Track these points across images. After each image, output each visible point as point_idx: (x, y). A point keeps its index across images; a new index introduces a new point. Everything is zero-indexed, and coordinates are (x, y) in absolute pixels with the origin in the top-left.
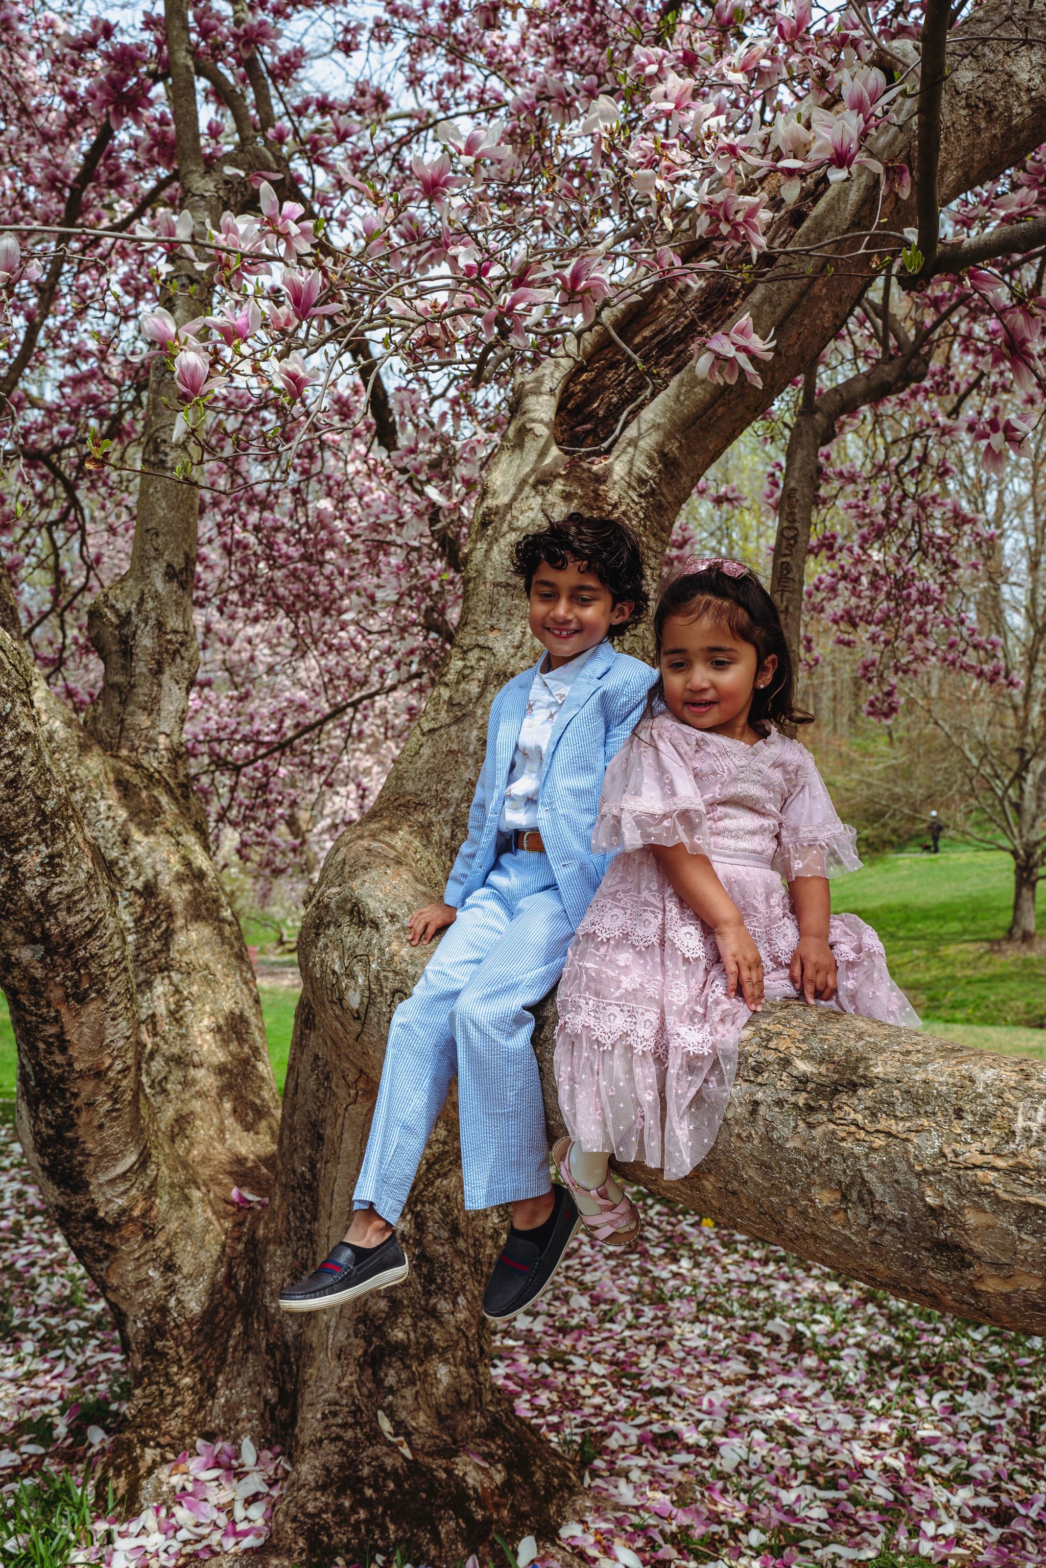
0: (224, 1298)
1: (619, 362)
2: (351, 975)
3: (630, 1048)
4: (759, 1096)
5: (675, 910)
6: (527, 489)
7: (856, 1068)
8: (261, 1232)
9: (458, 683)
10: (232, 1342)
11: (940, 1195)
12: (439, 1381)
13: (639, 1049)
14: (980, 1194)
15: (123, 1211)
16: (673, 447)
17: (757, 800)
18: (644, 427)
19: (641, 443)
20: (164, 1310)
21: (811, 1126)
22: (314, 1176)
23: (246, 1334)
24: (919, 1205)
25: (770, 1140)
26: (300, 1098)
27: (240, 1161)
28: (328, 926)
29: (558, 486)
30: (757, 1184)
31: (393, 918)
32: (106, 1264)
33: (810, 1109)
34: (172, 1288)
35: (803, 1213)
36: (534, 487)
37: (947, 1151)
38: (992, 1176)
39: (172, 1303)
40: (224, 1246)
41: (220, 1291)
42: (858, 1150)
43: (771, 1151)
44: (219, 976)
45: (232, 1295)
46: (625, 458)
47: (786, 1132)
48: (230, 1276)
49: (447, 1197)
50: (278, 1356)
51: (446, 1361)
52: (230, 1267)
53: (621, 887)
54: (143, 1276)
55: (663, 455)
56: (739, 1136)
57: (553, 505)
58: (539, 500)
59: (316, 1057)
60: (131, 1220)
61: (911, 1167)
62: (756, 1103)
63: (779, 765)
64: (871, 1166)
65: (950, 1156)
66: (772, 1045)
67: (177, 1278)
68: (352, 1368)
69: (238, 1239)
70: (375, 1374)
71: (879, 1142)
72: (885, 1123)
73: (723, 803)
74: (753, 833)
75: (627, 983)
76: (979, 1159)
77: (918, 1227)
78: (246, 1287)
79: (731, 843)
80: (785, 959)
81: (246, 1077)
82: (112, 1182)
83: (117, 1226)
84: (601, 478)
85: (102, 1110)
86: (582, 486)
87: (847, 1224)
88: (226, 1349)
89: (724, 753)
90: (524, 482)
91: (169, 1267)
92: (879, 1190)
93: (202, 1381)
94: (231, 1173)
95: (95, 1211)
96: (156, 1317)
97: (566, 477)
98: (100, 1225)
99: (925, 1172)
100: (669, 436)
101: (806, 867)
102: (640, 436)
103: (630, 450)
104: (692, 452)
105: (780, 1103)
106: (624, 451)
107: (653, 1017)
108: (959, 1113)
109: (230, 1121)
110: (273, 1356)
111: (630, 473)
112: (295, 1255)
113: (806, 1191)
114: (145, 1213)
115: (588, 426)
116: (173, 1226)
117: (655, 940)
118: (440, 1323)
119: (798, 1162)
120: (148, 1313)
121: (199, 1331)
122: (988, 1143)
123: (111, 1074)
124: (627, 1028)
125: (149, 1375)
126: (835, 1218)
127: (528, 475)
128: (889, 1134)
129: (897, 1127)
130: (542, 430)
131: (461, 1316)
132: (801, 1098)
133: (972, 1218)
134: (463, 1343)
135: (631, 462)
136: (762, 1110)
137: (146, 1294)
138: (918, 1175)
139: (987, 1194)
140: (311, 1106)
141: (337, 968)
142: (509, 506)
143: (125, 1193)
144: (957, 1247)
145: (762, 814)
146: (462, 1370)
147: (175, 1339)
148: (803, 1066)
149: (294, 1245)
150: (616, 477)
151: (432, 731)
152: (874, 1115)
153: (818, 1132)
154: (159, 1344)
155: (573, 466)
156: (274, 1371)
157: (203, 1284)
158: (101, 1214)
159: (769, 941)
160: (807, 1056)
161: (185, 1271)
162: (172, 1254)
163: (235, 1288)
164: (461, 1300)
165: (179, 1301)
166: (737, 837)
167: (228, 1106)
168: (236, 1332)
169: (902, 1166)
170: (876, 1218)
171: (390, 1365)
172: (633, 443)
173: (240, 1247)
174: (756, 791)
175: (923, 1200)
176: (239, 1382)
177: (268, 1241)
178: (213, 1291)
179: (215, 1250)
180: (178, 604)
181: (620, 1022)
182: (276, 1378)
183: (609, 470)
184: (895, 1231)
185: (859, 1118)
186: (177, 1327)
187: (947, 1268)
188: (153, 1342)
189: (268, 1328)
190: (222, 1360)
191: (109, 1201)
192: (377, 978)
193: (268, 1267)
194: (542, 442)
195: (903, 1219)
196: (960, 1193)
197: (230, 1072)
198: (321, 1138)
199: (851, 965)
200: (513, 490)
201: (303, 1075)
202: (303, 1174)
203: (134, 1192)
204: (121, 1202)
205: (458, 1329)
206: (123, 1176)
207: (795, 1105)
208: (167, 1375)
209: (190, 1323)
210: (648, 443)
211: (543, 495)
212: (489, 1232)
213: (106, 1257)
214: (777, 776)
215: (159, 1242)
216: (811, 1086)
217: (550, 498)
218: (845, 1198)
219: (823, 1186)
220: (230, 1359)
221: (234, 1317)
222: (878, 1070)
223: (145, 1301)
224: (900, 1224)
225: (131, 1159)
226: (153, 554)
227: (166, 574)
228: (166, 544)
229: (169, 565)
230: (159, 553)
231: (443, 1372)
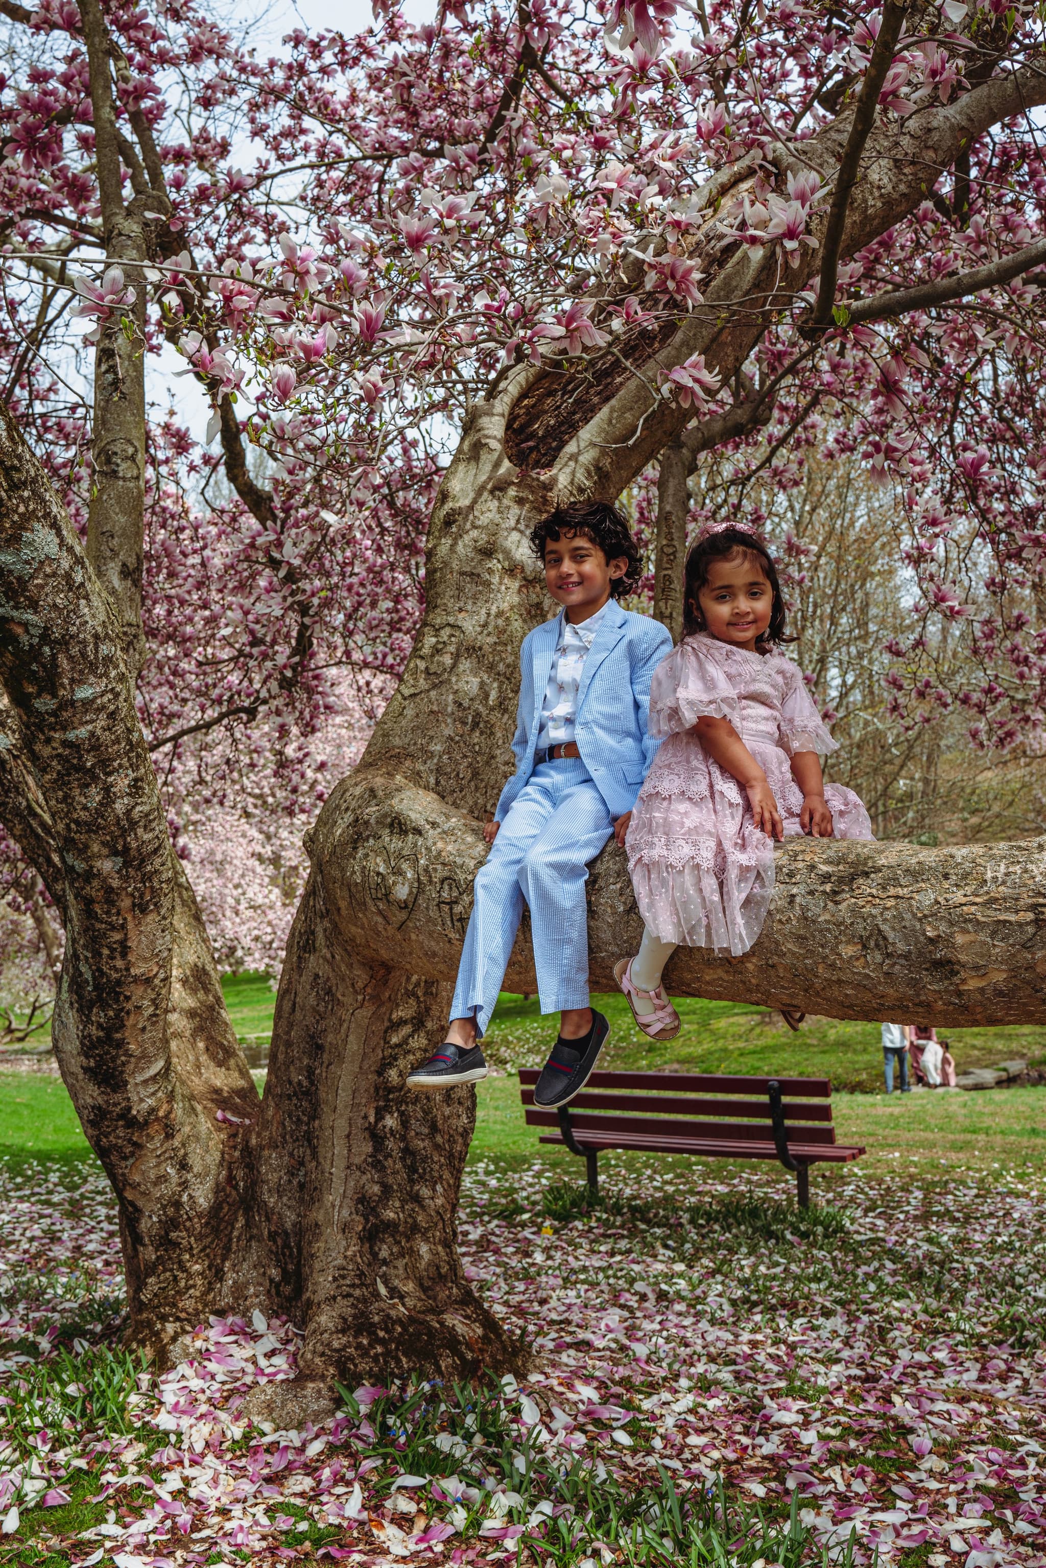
0: (228, 1196)
1: (556, 391)
2: (398, 872)
3: (697, 866)
4: (795, 891)
5: (718, 773)
6: (486, 494)
7: (865, 864)
8: (254, 1141)
9: (433, 656)
10: (235, 1233)
11: (937, 929)
12: (421, 1257)
13: (705, 866)
14: (965, 921)
15: (153, 1110)
16: (606, 463)
17: (767, 696)
18: (582, 445)
19: (581, 458)
20: (178, 1205)
21: (837, 903)
22: (312, 1083)
23: (248, 1225)
24: (922, 938)
25: (806, 919)
26: (298, 1015)
28: (367, 840)
29: (512, 492)
30: (794, 954)
31: (434, 825)
32: (131, 1161)
33: (835, 893)
34: (184, 1185)
35: (832, 966)
36: (492, 492)
37: (940, 899)
38: (973, 909)
39: (185, 1198)
40: (223, 1153)
41: (224, 1190)
42: (874, 911)
43: (806, 927)
44: (183, 933)
45: (234, 1193)
46: (568, 470)
47: (818, 911)
48: (230, 1178)
49: (428, 1098)
50: (279, 1242)
51: (427, 1240)
52: (230, 1170)
53: (673, 760)
54: (162, 1173)
55: (598, 469)
56: (780, 921)
57: (508, 508)
58: (496, 503)
59: (317, 976)
60: (158, 1119)
61: (914, 915)
62: (793, 896)
63: (781, 672)
64: (885, 920)
65: (943, 902)
66: (800, 858)
67: (189, 1176)
68: (354, 1241)
69: (234, 1147)
70: (371, 1248)
71: (890, 903)
72: (892, 891)
73: (745, 698)
74: (764, 720)
75: (688, 823)
76: (964, 900)
77: (920, 954)
78: (245, 1187)
79: (753, 725)
80: (797, 810)
81: (213, 1021)
82: (145, 1082)
83: (146, 1123)
84: (548, 487)
85: (146, 1014)
86: (533, 492)
87: (867, 965)
88: (230, 1240)
89: (746, 661)
90: (482, 488)
91: (184, 1166)
92: (891, 935)
93: (210, 1268)
95: (130, 1109)
96: (171, 1211)
97: (518, 485)
98: (132, 1123)
99: (925, 916)
100: (603, 452)
101: (801, 746)
102: (579, 453)
103: (572, 463)
104: (620, 468)
105: (811, 893)
106: (566, 465)
107: (712, 844)
108: (946, 876)
109: (204, 1058)
110: (275, 1242)
111: (572, 483)
112: (291, 1155)
113: (834, 950)
114: (167, 1116)
115: (531, 444)
116: (187, 1129)
117: (707, 793)
118: (423, 1207)
119: (828, 930)
120: (164, 1207)
121: (207, 1224)
122: (969, 890)
123: (157, 981)
124: (692, 853)
125: (163, 1264)
126: (856, 964)
127: (486, 482)
128: (897, 897)
129: (900, 891)
130: (495, 445)
131: (440, 1201)
132: (828, 888)
133: (960, 939)
134: (440, 1226)
135: (573, 473)
136: (798, 900)
137: (164, 1190)
138: (920, 920)
139: (970, 921)
140: (310, 1020)
141: (381, 870)
142: (471, 508)
143: (153, 1094)
144: (949, 962)
145: (770, 707)
146: (440, 1248)
147: (187, 1230)
148: (825, 868)
149: (290, 1147)
150: (560, 486)
151: (413, 696)
152: (884, 888)
153: (842, 907)
154: (173, 1235)
155: (524, 476)
156: (276, 1254)
157: (210, 1183)
158: (134, 1112)
159: (784, 798)
160: (827, 862)
161: (195, 1170)
162: (186, 1154)
163: (235, 1187)
164: (439, 1188)
165: (191, 1197)
166: (756, 722)
167: (201, 1045)
168: (238, 1225)
169: (907, 916)
170: (889, 955)
171: (383, 1241)
172: (574, 457)
173: (237, 1154)
174: (767, 689)
175: (924, 934)
176: (245, 1266)
177: (262, 1148)
178: (218, 1189)
179: (217, 1156)
180: (131, 600)
181: (687, 850)
182: (278, 1261)
183: (554, 480)
184: (903, 962)
185: (874, 891)
186: (190, 1219)
187: (941, 980)
188: (167, 1234)
189: (268, 1219)
190: (227, 1249)
191: (142, 1100)
192: (426, 870)
193: (263, 1169)
194: (496, 455)
195: (910, 952)
196: (951, 924)
197: (200, 1016)
198: (320, 1047)
199: (842, 813)
200: (472, 495)
201: (301, 994)
202: (300, 1083)
203: (160, 1094)
204: (150, 1101)
205: (438, 1213)
206: (154, 1078)
207: (824, 892)
208: (180, 1262)
209: (200, 1216)
210: (587, 458)
211: (499, 499)
212: (460, 1130)
213: (132, 1154)
214: (779, 680)
215: (176, 1142)
216: (833, 879)
217: (506, 502)
218: (865, 947)
219: (848, 942)
220: (234, 1247)
221: (236, 1213)
222: (883, 861)
223: (162, 1196)
224: (906, 956)
225: (161, 1064)
226: (109, 553)
227: (122, 572)
228: (121, 545)
229: (124, 565)
230: (115, 553)
231: (424, 1249)
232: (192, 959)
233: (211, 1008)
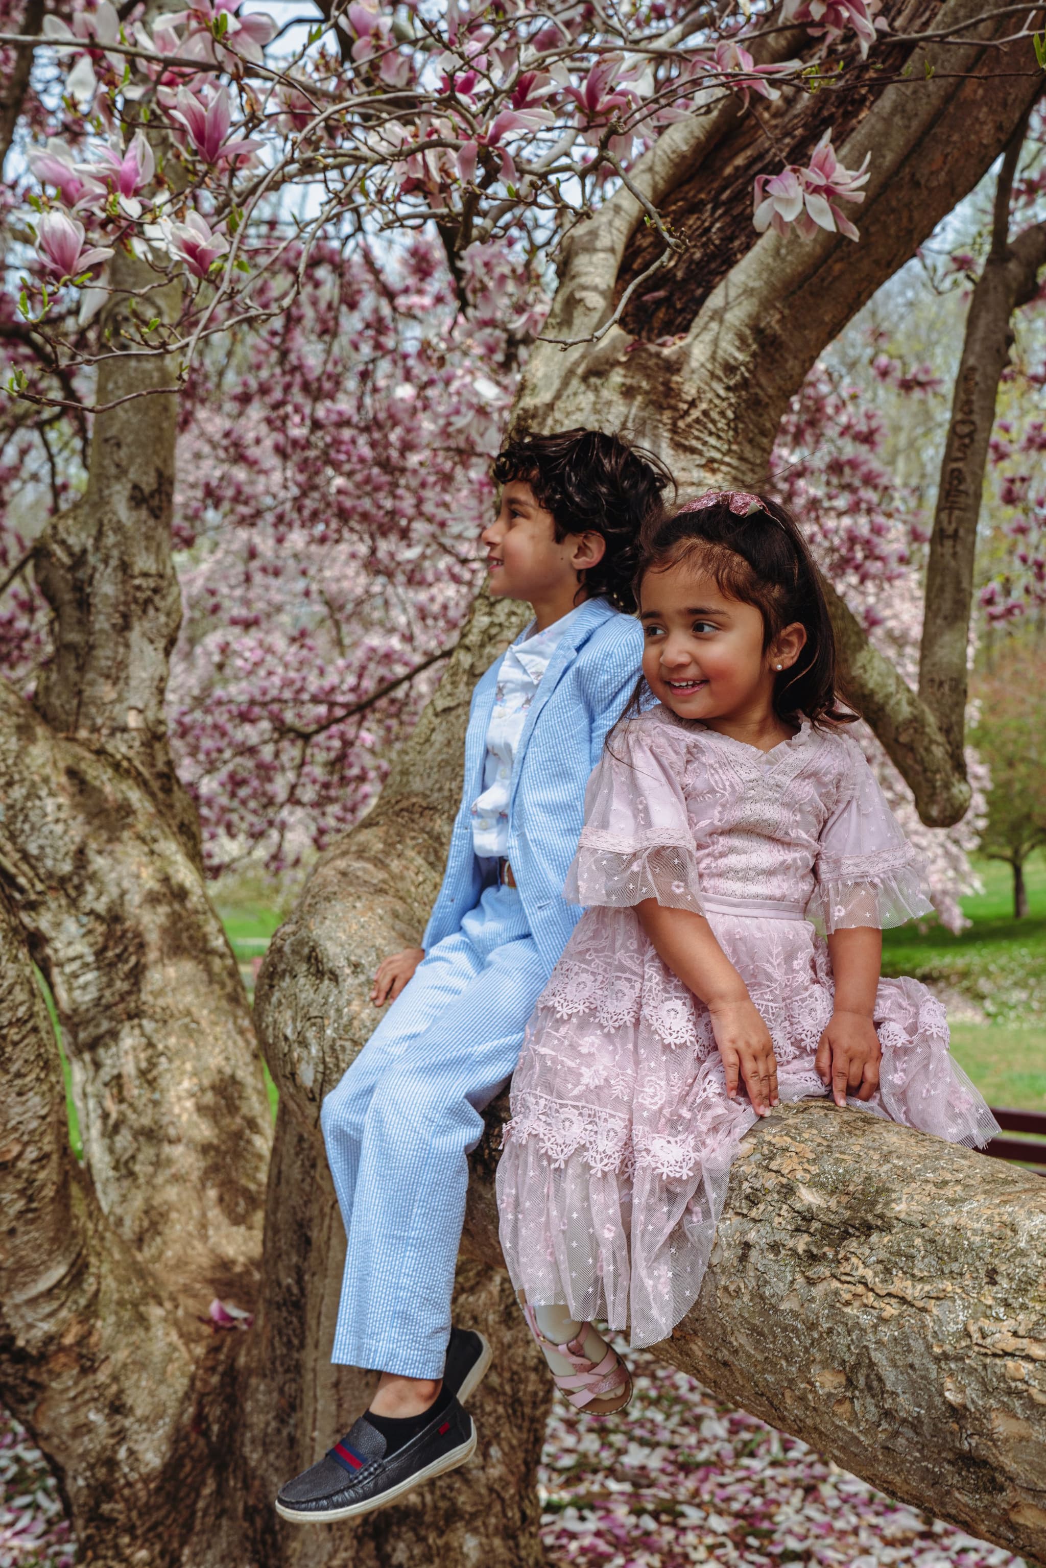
0: (192, 1447)
2: (303, 1043)
3: (587, 1167)
4: (752, 1236)
5: (657, 978)
6: (575, 383)
7: (874, 1203)
8: (242, 1360)
10: (201, 1504)
11: (962, 1390)
12: (466, 1556)
13: (598, 1168)
14: (1010, 1392)
15: (50, 1339)
16: (772, 321)
17: (776, 825)
18: (733, 293)
19: (729, 317)
20: (111, 1464)
21: (811, 1282)
22: (302, 1290)
23: (219, 1493)
24: (938, 1400)
25: (762, 1297)
26: (284, 1190)
27: (225, 1265)
28: (282, 976)
29: (617, 377)
30: (749, 1356)
31: (356, 967)
32: (32, 1406)
33: (813, 1258)
34: (121, 1435)
35: (802, 1399)
36: (585, 379)
37: (973, 1328)
38: (1026, 1368)
39: (122, 1454)
40: (193, 1379)
41: (186, 1438)
42: (866, 1320)
43: (763, 1313)
45: (202, 1442)
46: (707, 337)
47: (781, 1288)
48: (200, 1418)
49: (475, 1319)
50: (259, 1522)
51: (475, 1531)
52: (200, 1406)
53: (592, 944)
54: (82, 1420)
55: (758, 331)
56: (726, 1289)
57: (609, 403)
58: (591, 396)
59: (301, 1139)
60: (62, 1349)
61: (929, 1347)
62: (747, 1246)
63: (809, 775)
64: (879, 1342)
65: (976, 1336)
66: (774, 1165)
67: (127, 1422)
68: (347, 1541)
69: (212, 1370)
70: (379, 1548)
71: (891, 1310)
72: (901, 1285)
74: (770, 873)
75: (589, 1078)
76: (1011, 1344)
77: (937, 1431)
78: (221, 1434)
79: (737, 887)
80: (810, 1043)
81: (237, 1154)
82: (33, 1302)
83: (42, 1358)
84: (673, 367)
85: (12, 1211)
86: (648, 377)
87: (854, 1419)
88: (193, 1513)
89: (726, 763)
90: (571, 372)
91: (117, 1408)
92: (890, 1376)
93: (162, 1555)
94: (212, 1282)
95: (12, 1339)
96: (101, 1472)
97: (626, 365)
98: (21, 1357)
99: (946, 1356)
100: (766, 305)
101: (850, 916)
102: (727, 307)
103: (714, 325)
104: (800, 326)
105: (775, 1247)
106: (705, 328)
107: (618, 1125)
108: (992, 1276)
109: (215, 1214)
110: (252, 1523)
111: (713, 358)
112: (281, 1391)
113: (804, 1370)
114: (82, 1341)
115: (661, 294)
116: (121, 1356)
117: (629, 1019)
118: (467, 1482)
119: (795, 1330)
120: (91, 1467)
121: (159, 1489)
122: (1024, 1321)
123: (21, 1165)
124: (585, 1139)
125: (94, 1548)
126: (840, 1410)
127: (577, 364)
128: (903, 1300)
129: (913, 1291)
130: (595, 301)
131: (496, 1472)
132: (802, 1243)
133: (1001, 1426)
134: (497, 1507)
135: (716, 342)
136: (754, 1255)
137: (86, 1443)
138: (937, 1359)
139: (1019, 1394)
140: (296, 1200)
141: (289, 1032)
142: (550, 407)
143: (51, 1315)
144: (985, 1463)
145: (787, 844)
146: (497, 1542)
147: (126, 1500)
148: (809, 1197)
149: (280, 1379)
150: (694, 364)
152: (887, 1271)
153: (818, 1291)
154: (106, 1508)
155: (635, 350)
156: (254, 1542)
157: (163, 1429)
158: (21, 1343)
159: (790, 1018)
160: (815, 1184)
161: (139, 1412)
162: (121, 1392)
163: (206, 1434)
164: (495, 1451)
165: (131, 1452)
166: (745, 879)
167: (212, 1194)
168: (207, 1491)
169: (918, 1346)
170: (887, 1414)
171: (398, 1537)
172: (718, 315)
173: (215, 1380)
174: (772, 813)
175: (941, 1395)
176: (209, 1556)
177: (250, 1372)
178: (177, 1437)
179: (181, 1384)
180: (148, 538)
181: (577, 1131)
182: (255, 1552)
183: (685, 354)
184: (910, 1434)
185: (869, 1274)
186: (129, 1484)
187: (976, 1490)
188: (98, 1505)
189: (247, 1487)
190: (188, 1527)
191: (30, 1326)
192: (332, 1048)
193: (249, 1406)
194: (596, 316)
195: (918, 1418)
196: (987, 1391)
197: (216, 1149)
198: (308, 1241)
200: (556, 384)
201: (286, 1161)
202: (289, 1288)
203: (64, 1313)
204: (48, 1327)
205: (491, 1490)
206: (49, 1294)
207: (794, 1252)
208: (116, 1547)
209: (146, 1480)
210: (737, 316)
211: (596, 390)
212: (532, 1363)
213: (32, 1397)
214: (807, 791)
215: (102, 1376)
216: (815, 1225)
217: (606, 394)
218: (850, 1383)
219: (825, 1364)
220: (198, 1527)
221: (204, 1471)
222: (900, 1208)
223: (86, 1453)
224: (916, 1425)
225: (58, 1271)
226: (113, 470)
227: (132, 498)
228: (131, 458)
229: (136, 487)
230: (122, 471)
231: (471, 1544)
232: (215, 1061)
233: (238, 1135)
